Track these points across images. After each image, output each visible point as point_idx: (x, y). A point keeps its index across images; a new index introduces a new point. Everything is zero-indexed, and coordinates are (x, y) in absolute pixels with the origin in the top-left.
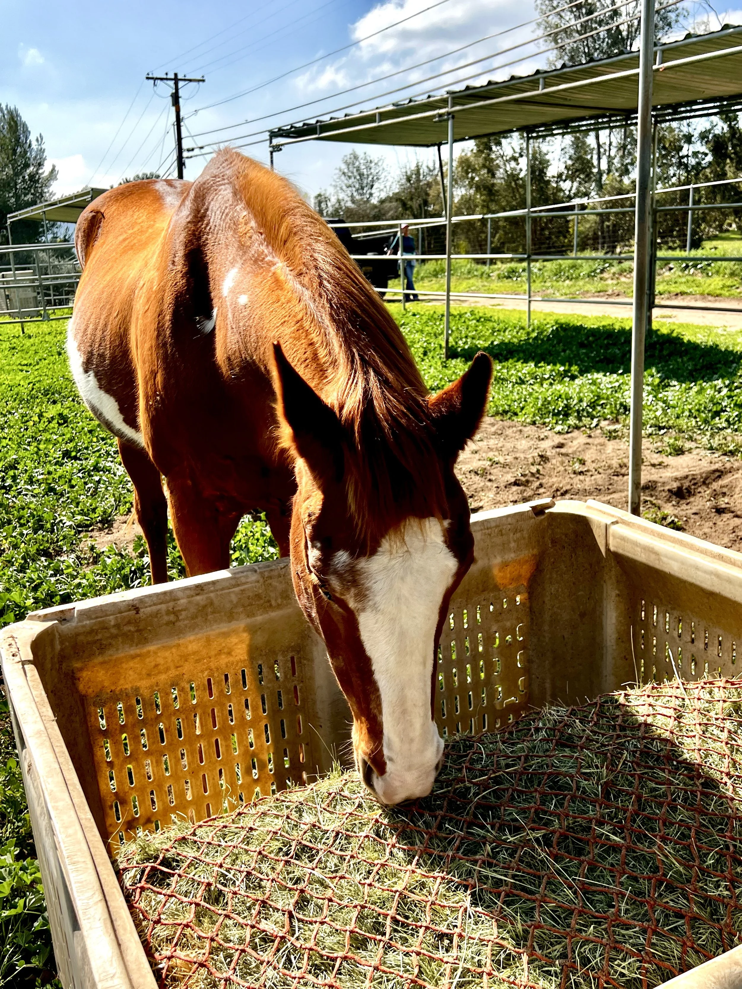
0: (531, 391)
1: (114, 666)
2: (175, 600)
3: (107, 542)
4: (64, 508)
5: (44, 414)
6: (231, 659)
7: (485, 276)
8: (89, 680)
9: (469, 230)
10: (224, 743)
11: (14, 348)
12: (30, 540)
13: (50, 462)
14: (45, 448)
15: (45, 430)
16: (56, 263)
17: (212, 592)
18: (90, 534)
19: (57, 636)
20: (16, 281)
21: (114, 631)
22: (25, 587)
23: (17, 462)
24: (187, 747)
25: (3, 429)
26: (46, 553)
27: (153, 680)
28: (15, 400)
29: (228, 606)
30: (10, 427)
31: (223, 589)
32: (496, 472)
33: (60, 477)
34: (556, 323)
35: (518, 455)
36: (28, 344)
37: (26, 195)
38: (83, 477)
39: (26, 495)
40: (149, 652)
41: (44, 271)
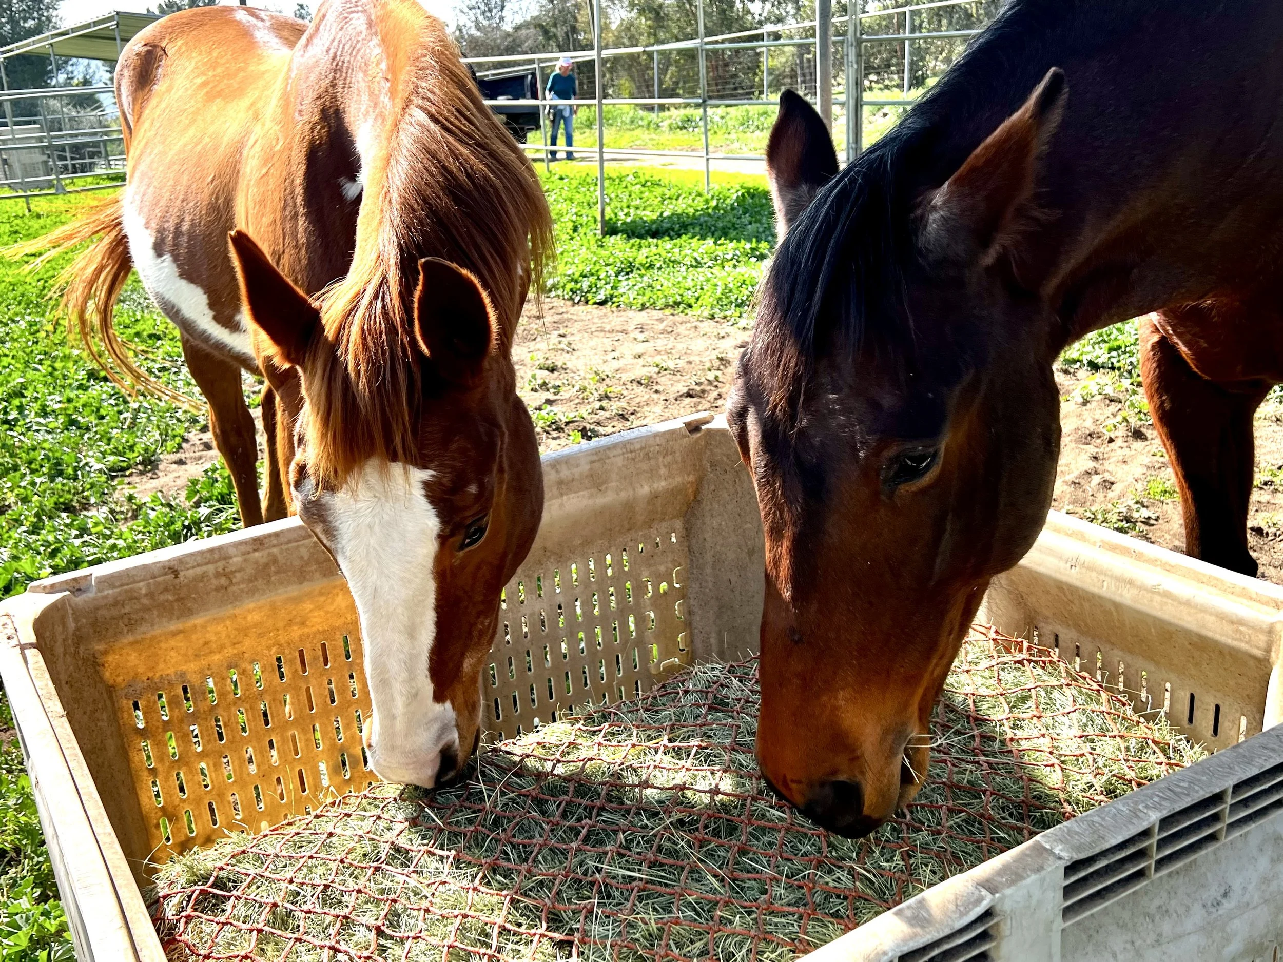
0: (710, 275)
1: (149, 647)
2: (225, 559)
3: (151, 490)
4: (91, 446)
5: (61, 322)
6: (306, 630)
7: (652, 126)
8: (118, 666)
9: (630, 67)
10: (303, 737)
11: (16, 232)
12: (45, 491)
13: (70, 385)
14: (64, 367)
15: (62, 343)
16: (74, 114)
17: (274, 546)
18: (127, 480)
19: (70, 611)
20: (14, 140)
21: (145, 601)
22: (39, 553)
23: (24, 387)
24: (254, 743)
25: (3, 343)
26: (68, 508)
27: (204, 662)
28: (20, 303)
29: (297, 563)
30: (14, 340)
31: (289, 542)
32: (665, 381)
33: (84, 406)
34: (742, 187)
35: (691, 359)
36: (37, 226)
37: (25, 20)
38: (117, 405)
39: (38, 431)
40: (195, 626)
41: (56, 125)
